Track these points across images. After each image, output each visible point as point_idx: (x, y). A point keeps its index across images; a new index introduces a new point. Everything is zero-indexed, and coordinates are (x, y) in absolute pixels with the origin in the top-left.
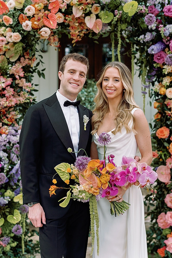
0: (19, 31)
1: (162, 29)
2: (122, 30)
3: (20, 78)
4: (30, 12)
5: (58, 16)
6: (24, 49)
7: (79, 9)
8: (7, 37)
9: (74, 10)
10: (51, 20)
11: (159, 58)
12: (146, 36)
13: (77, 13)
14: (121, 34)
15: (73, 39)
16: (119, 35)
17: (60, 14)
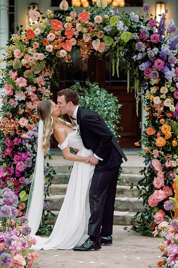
0: (43, 52)
1: (149, 52)
2: (120, 51)
3: (42, 86)
4: (51, 38)
5: (72, 41)
6: (47, 65)
7: (88, 35)
8: (34, 56)
9: (84, 36)
10: (68, 45)
11: (147, 73)
12: (138, 56)
13: (87, 38)
14: (119, 54)
15: (82, 57)
16: (118, 55)
17: (74, 39)
